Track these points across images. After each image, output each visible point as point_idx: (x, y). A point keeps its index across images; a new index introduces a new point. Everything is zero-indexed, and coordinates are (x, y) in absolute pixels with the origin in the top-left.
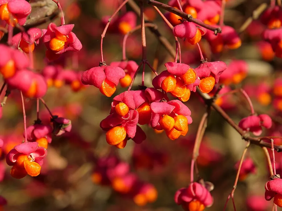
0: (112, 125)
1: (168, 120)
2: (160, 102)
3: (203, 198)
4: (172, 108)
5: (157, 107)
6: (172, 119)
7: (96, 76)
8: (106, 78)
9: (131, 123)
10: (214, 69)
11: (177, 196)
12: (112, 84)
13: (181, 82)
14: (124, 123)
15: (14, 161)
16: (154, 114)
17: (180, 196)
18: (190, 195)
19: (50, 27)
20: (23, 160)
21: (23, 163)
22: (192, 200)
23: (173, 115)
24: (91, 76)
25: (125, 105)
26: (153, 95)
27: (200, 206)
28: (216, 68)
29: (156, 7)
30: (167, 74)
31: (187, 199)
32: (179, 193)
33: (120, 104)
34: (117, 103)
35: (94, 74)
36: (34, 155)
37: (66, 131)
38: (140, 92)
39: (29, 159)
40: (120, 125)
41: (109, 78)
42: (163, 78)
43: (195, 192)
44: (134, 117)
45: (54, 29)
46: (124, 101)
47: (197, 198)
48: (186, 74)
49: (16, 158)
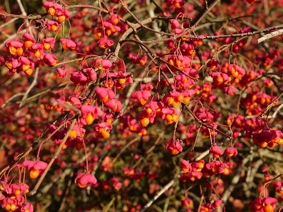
0: (143, 117)
1: (170, 117)
2: (166, 108)
3: (179, 148)
4: (172, 112)
5: (165, 111)
6: (171, 117)
7: (138, 96)
8: (143, 97)
9: (152, 116)
10: (190, 93)
11: (167, 146)
12: (145, 99)
13: (176, 100)
14: (149, 117)
15: (97, 131)
16: (163, 114)
17: (168, 146)
18: (173, 147)
19: (120, 73)
20: (102, 130)
21: (102, 131)
22: (174, 149)
23: (171, 115)
24: (136, 95)
25: (151, 110)
26: (163, 104)
27: (177, 152)
28: (191, 93)
29: (166, 64)
30: (170, 96)
31: (172, 148)
32: (168, 145)
33: (149, 109)
34: (147, 108)
35: (137, 95)
36: (107, 128)
37: (120, 116)
38: (157, 102)
39: (105, 130)
40: (147, 117)
41: (144, 97)
42: (168, 98)
43: (175, 145)
44: (154, 114)
45: (121, 74)
46: (150, 107)
47: (176, 148)
48: (179, 97)
49: (98, 129)
